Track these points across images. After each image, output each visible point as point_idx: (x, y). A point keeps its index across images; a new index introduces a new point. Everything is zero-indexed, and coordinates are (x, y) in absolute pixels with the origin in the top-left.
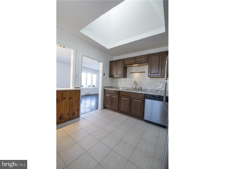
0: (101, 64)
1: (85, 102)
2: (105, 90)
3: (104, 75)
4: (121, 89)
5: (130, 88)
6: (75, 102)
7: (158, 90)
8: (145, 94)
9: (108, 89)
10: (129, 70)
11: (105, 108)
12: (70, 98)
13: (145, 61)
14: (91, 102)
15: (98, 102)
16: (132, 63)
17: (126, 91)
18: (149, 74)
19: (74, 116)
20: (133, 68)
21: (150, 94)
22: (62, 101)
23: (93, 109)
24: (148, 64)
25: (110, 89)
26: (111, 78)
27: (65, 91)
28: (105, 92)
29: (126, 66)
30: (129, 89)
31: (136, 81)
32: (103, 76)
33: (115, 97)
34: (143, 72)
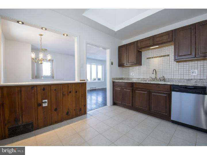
0: (108, 51)
1: (91, 97)
2: (113, 82)
3: (112, 64)
4: (134, 81)
5: (147, 79)
6: (82, 96)
7: (192, 79)
8: (171, 85)
9: (118, 81)
10: (145, 54)
11: (114, 104)
12: (76, 92)
13: (169, 40)
14: (97, 98)
15: (106, 98)
16: (149, 45)
17: (143, 82)
18: (176, 57)
19: (81, 112)
20: (151, 51)
21: (180, 84)
22: (68, 95)
23: (100, 106)
24: (173, 43)
25: (120, 81)
26: (120, 68)
27: (71, 84)
28: (114, 84)
29: (140, 50)
30: (145, 79)
31: (156, 69)
32: (110, 66)
33: (128, 90)
34: (166, 56)
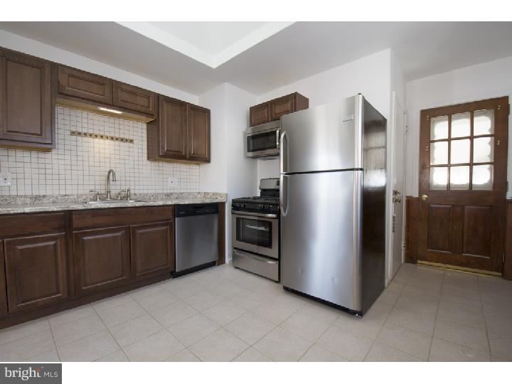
8: (175, 206)
13: (150, 110)
34: (127, 140)
